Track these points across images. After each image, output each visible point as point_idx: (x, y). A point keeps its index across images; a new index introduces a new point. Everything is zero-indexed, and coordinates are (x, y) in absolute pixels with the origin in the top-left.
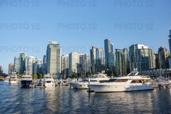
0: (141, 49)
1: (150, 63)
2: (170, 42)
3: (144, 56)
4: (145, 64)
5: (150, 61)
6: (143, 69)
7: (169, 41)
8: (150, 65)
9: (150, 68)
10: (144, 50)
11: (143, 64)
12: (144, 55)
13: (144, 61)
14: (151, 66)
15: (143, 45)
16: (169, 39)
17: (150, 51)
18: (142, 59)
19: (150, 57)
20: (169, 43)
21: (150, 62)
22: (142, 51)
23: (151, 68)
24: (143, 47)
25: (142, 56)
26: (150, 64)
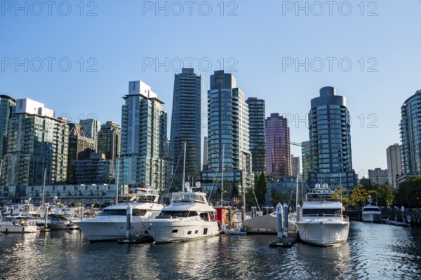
0: (34, 115)
1: (54, 163)
2: (125, 113)
3: (40, 140)
4: (41, 164)
5: (56, 157)
6: (34, 181)
7: (123, 110)
8: (56, 169)
9: (53, 179)
10: (44, 121)
11: (36, 164)
12: (43, 134)
13: (40, 155)
14: (55, 173)
15: (41, 105)
16: (125, 104)
17: (59, 127)
18: (35, 146)
19: (57, 145)
20: (123, 115)
21: (56, 161)
22: (38, 121)
23: (55, 177)
24: (40, 110)
25: (36, 138)
26: (56, 165)
